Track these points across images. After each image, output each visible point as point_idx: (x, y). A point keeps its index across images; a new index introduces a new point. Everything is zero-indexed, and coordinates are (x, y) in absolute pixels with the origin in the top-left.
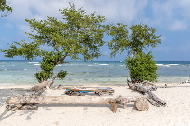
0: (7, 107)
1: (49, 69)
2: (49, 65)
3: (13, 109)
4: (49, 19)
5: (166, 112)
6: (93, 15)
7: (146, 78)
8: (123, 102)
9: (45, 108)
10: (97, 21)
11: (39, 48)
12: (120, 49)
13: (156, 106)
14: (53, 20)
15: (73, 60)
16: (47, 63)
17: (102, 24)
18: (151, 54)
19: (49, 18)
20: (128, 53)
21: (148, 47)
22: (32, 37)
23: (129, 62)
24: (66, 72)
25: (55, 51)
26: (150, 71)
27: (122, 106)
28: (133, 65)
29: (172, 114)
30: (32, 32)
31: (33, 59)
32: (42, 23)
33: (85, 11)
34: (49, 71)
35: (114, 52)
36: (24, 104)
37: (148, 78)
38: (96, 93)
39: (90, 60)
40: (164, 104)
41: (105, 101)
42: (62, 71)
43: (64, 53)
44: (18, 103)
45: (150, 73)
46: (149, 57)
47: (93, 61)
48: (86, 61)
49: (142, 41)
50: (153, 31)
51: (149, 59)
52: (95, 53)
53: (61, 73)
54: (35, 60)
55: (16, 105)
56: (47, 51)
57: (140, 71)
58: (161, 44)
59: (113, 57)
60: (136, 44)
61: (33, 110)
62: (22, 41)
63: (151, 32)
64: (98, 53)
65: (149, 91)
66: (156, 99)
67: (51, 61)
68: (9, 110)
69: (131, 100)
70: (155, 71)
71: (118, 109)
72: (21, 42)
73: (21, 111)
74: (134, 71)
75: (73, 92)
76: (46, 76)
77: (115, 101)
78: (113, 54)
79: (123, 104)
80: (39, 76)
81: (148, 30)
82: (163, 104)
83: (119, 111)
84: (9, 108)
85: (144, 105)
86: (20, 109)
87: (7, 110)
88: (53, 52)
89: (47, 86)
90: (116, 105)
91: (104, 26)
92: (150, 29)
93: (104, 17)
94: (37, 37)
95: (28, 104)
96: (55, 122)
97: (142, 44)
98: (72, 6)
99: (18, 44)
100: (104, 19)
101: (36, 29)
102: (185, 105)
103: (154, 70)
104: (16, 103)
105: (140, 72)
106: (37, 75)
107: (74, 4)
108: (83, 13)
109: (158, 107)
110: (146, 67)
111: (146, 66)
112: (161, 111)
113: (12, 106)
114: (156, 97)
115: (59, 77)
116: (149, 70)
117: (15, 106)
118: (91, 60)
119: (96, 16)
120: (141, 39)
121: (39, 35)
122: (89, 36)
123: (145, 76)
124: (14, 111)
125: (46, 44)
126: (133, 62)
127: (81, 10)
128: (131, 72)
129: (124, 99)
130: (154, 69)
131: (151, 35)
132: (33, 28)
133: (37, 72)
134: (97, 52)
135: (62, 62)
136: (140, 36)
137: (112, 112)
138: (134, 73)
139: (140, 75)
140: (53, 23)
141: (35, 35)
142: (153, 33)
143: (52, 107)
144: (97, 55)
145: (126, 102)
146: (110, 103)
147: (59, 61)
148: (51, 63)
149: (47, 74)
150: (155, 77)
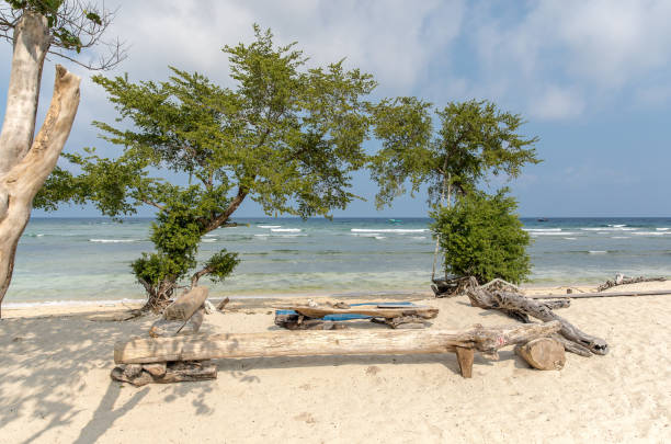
0: (117, 375)
1: (183, 247)
2: (183, 234)
3: (135, 381)
4: (178, 77)
5: (617, 371)
6: (336, 68)
7: (496, 270)
8: (491, 346)
9: (236, 373)
10: (347, 89)
11: (145, 174)
12: (408, 179)
13: (580, 354)
14: (193, 83)
15: (273, 215)
16: (177, 226)
17: (361, 98)
18: (506, 196)
19: (179, 73)
20: (430, 191)
21: (495, 173)
22: (117, 137)
23: (445, 221)
24: (235, 255)
25: (203, 188)
26: (506, 249)
27: (486, 356)
28: (454, 229)
29: (637, 376)
30: (118, 120)
31: (128, 212)
32: (152, 91)
33: (303, 57)
34: (181, 252)
35: (388, 190)
36: (170, 364)
37: (504, 271)
38: (374, 321)
39: (318, 216)
40: (603, 348)
41: (437, 343)
42: (224, 254)
43: (232, 193)
44: (154, 359)
45: (507, 254)
46: (501, 205)
47: (331, 219)
48: (304, 219)
49: (479, 153)
50: (513, 123)
51: (504, 211)
52: (334, 192)
53: (222, 261)
54: (134, 215)
55: (145, 367)
56: (174, 185)
57: (480, 248)
58: (536, 163)
59: (386, 207)
60: (456, 164)
61: (203, 383)
62: (87, 150)
63: (506, 127)
64: (346, 191)
65: (547, 310)
66: (573, 334)
67: (190, 221)
68: (124, 384)
69: (514, 337)
70: (522, 250)
71: (476, 368)
72: (84, 155)
73: (163, 386)
74: (459, 248)
75: (306, 318)
76: (171, 271)
77: (471, 341)
78: (384, 197)
79: (490, 351)
80: (149, 271)
81: (499, 120)
82: (597, 347)
83: (480, 374)
84: (124, 378)
85: (553, 353)
86: (159, 379)
87: (117, 384)
88: (197, 188)
89: (206, 302)
90: (473, 353)
91: (367, 106)
92: (505, 117)
93: (371, 76)
94: (131, 137)
95: (186, 363)
96: (298, 414)
97: (476, 163)
98: (263, 36)
99: (75, 160)
100: (372, 83)
101: (133, 110)
102: (659, 350)
103: (518, 246)
104: (147, 360)
105: (477, 254)
106: (139, 268)
107: (269, 31)
108: (298, 60)
109: (585, 359)
110: (495, 237)
111: (497, 233)
112: (598, 368)
113: (135, 369)
114: (571, 326)
115: (214, 272)
116: (505, 244)
117: (143, 370)
118: (322, 216)
119: (344, 72)
120: (475, 147)
121: (139, 131)
122: (319, 137)
123: (492, 264)
124: (138, 386)
125: (164, 163)
126: (455, 221)
127: (289, 53)
128: (451, 252)
129: (492, 334)
130: (518, 241)
131: (505, 137)
132: (121, 106)
133: (142, 257)
134: (342, 188)
135: (224, 224)
136: (473, 140)
137: (458, 376)
138: (459, 256)
139: (478, 263)
140: (191, 91)
141: (124, 132)
142: (512, 128)
143: (264, 370)
144: (343, 200)
145: (498, 342)
146: (453, 348)
147: (215, 218)
148: (191, 226)
149: (176, 262)
150: (523, 268)
